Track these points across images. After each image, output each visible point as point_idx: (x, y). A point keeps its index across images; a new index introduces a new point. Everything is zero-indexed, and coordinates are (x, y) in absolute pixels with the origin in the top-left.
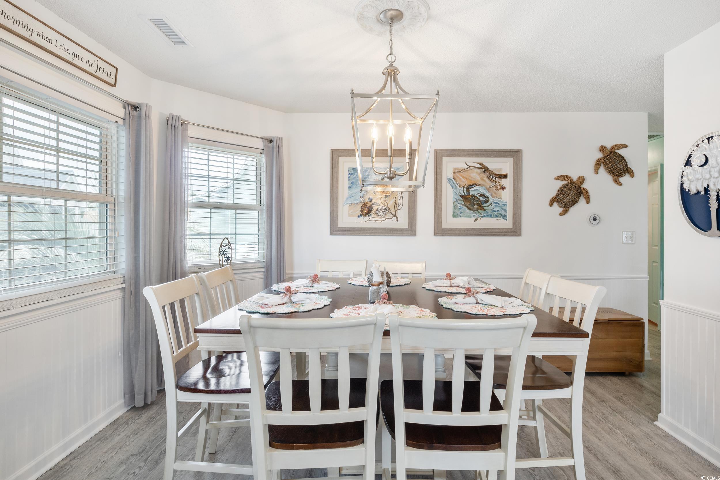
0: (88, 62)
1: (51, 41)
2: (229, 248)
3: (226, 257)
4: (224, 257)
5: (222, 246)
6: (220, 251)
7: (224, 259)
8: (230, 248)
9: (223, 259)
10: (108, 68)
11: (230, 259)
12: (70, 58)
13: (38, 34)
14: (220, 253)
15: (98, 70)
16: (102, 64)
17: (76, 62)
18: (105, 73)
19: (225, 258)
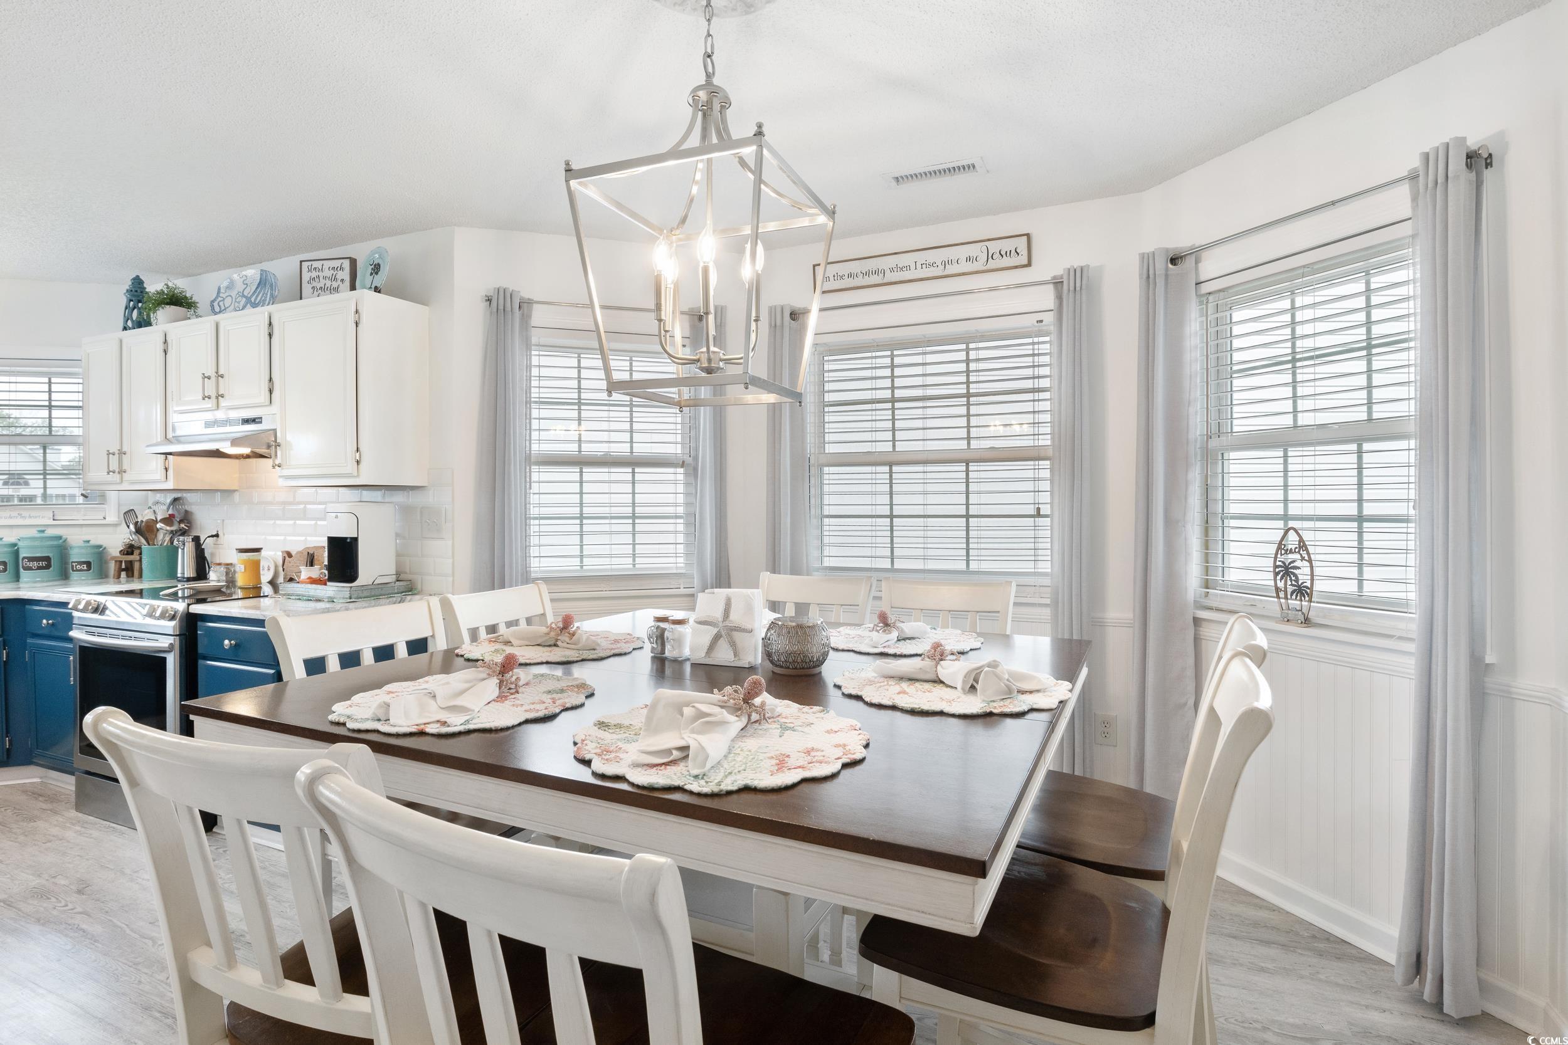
0: (969, 259)
1: (908, 268)
2: (1303, 559)
3: (1293, 583)
4: (1289, 583)
5: (1283, 552)
6: (1278, 563)
7: (1290, 589)
8: (1306, 558)
9: (1286, 587)
10: (1007, 245)
11: (1308, 591)
12: (938, 272)
13: (892, 270)
14: (1277, 570)
15: (990, 259)
16: (994, 247)
17: (951, 269)
18: (1004, 256)
19: (1292, 585)
